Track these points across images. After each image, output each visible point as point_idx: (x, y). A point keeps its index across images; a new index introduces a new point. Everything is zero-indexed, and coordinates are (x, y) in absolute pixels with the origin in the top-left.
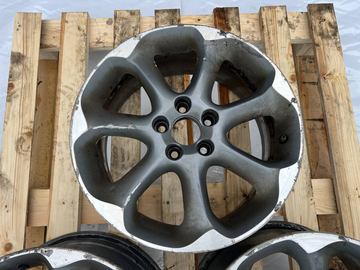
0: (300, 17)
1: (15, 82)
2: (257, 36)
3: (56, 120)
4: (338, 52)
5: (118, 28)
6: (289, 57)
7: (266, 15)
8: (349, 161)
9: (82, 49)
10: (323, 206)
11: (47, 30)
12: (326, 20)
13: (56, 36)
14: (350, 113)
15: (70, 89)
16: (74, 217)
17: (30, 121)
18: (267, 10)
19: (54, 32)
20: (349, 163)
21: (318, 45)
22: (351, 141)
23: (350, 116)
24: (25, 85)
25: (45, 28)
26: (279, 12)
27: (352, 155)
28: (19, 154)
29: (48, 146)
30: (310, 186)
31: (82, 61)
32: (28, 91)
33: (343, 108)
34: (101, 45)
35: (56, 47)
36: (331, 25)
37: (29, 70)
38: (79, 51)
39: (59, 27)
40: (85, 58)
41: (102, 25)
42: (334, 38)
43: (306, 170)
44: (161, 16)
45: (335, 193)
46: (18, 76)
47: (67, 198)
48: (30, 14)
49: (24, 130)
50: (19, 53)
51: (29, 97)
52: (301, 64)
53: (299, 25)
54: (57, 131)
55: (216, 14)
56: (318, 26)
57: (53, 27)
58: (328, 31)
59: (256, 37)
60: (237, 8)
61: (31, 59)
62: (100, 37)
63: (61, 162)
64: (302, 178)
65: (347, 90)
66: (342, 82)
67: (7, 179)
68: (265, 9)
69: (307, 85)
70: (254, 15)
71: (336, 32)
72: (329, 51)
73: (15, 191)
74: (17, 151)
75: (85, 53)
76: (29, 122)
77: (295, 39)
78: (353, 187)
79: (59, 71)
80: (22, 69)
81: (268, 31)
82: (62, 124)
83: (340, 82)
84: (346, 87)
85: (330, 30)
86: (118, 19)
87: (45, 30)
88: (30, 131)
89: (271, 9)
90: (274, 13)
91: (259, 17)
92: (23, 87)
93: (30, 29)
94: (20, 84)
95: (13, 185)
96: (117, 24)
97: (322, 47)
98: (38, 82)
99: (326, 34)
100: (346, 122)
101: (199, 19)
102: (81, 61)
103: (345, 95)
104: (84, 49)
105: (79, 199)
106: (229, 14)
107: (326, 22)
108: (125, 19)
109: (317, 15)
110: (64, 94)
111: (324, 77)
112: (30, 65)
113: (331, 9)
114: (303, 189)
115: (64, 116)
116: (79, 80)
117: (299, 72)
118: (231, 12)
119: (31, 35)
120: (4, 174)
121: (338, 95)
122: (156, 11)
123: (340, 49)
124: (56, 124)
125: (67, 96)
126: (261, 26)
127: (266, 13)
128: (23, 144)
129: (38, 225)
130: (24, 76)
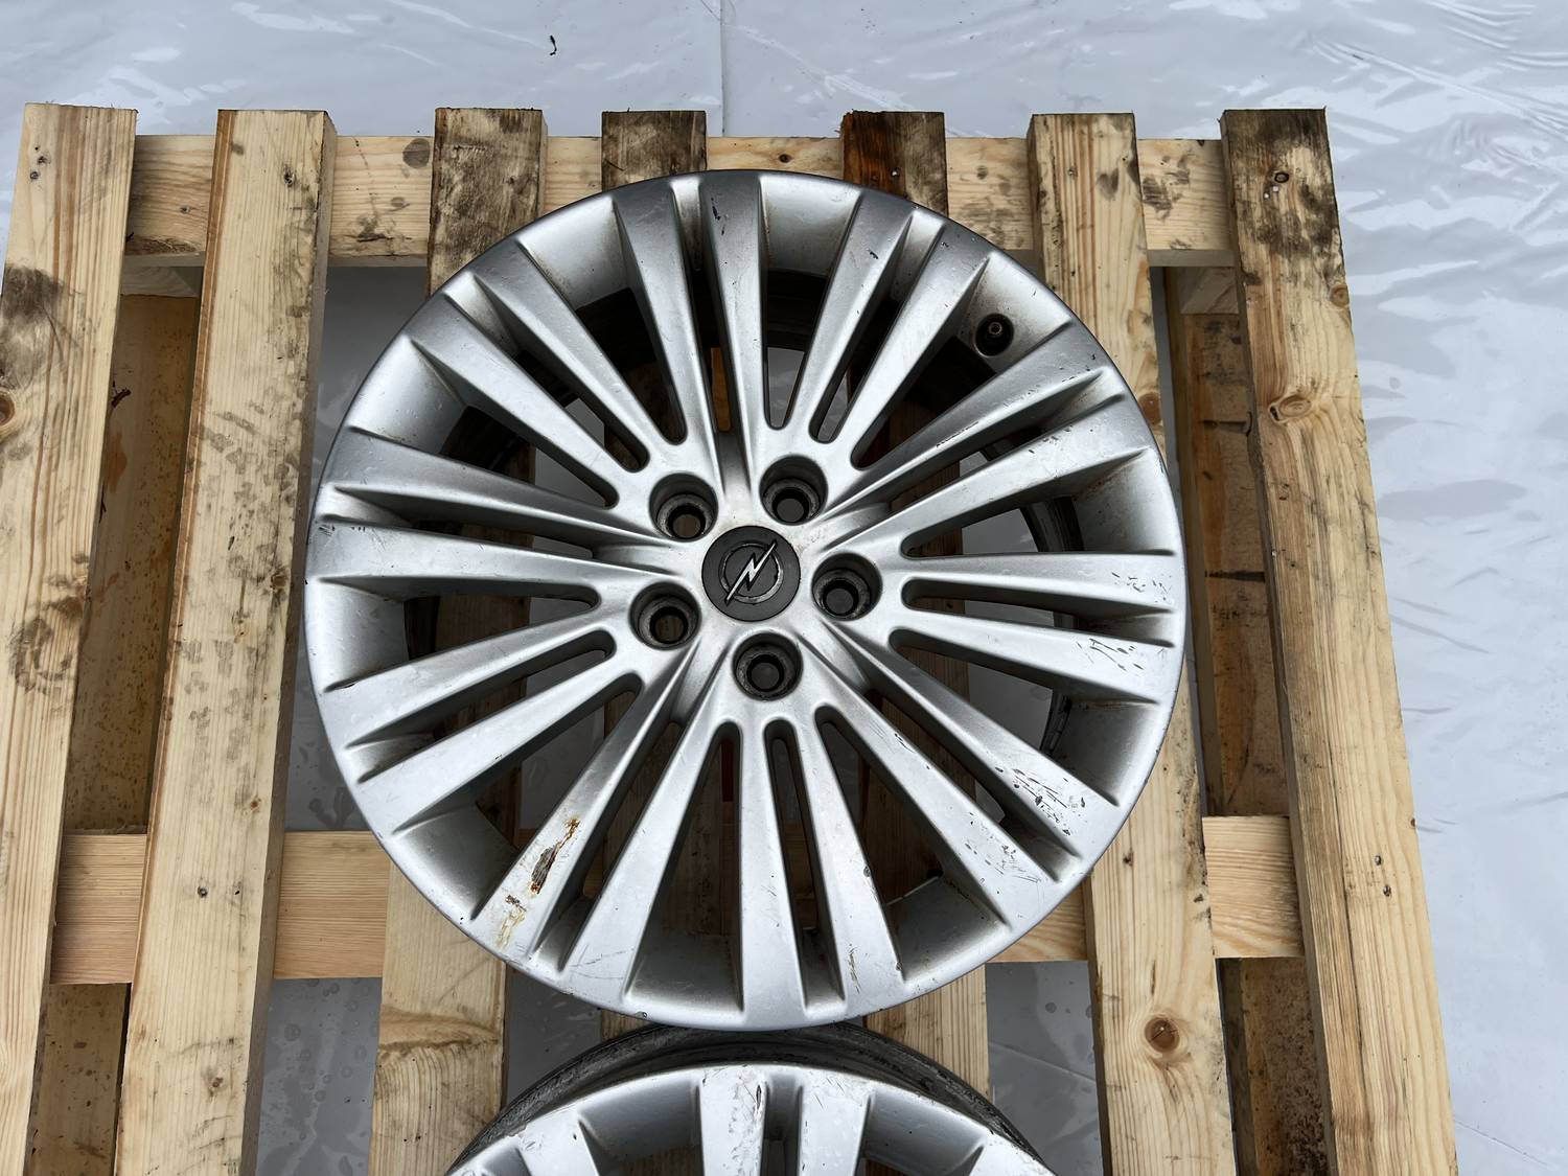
0: (1193, 162)
1: (19, 391)
2: (1016, 231)
3: (183, 551)
4: (1335, 310)
5: (450, 180)
6: (1138, 322)
7: (1052, 148)
8: (1355, 747)
9: (296, 262)
10: (1249, 923)
11: (160, 179)
12: (1292, 178)
13: (193, 206)
14: (1368, 556)
15: (242, 426)
16: (242, 949)
17: (74, 554)
18: (1059, 130)
19: (186, 186)
20: (1353, 756)
21: (1254, 279)
22: (1365, 668)
23: (1368, 568)
24: (58, 405)
25: (150, 170)
26: (1105, 139)
27: (1368, 724)
28: (27, 690)
29: (151, 657)
30: (1196, 844)
31: (296, 312)
32: (70, 431)
33: (1340, 535)
34: (378, 248)
35: (194, 250)
36: (1311, 197)
37: (76, 345)
38: (284, 270)
39: (205, 167)
40: (310, 299)
41: (388, 166)
42: (1321, 253)
43: (1181, 779)
44: (625, 139)
45: (1295, 874)
46: (30, 366)
47: (215, 874)
48: (87, 111)
49: (50, 591)
50: (39, 274)
51: (76, 457)
52: (1201, 345)
53: (1185, 193)
54: (183, 597)
55: (852, 137)
56: (1257, 201)
57: (181, 165)
58: (1296, 221)
59: (1013, 234)
60: (937, 118)
61: (86, 299)
62: (377, 215)
63: (195, 725)
64: (1168, 811)
65: (1362, 465)
66: (1340, 432)
68: (1051, 122)
69: (1221, 434)
70: (1006, 143)
71: (1332, 227)
72: (1299, 305)
74: (17, 677)
75: (312, 281)
76: (72, 558)
77: (1168, 248)
78: (1366, 854)
79: (202, 353)
80: (46, 341)
81: (1060, 215)
82: (207, 568)
83: (1334, 430)
84: (1357, 453)
85: (1308, 221)
86: (452, 146)
87: (147, 177)
88: (73, 594)
89: (1073, 124)
90: (1086, 143)
91: (1028, 155)
92: (51, 412)
93: (87, 175)
94: (39, 399)
96: (445, 166)
97: (1269, 286)
98: (115, 395)
99: (1291, 234)
100: (1348, 593)
101: (785, 153)
102: (294, 315)
103: (1350, 484)
104: (308, 265)
105: (268, 879)
106: (906, 141)
107: (1293, 189)
108: (478, 143)
109: (1255, 156)
110: (218, 449)
111: (1273, 409)
112: (83, 324)
113: (1314, 135)
114: (1169, 856)
115: (216, 540)
116: (280, 389)
117: (1190, 380)
118: (911, 131)
119: (88, 199)
121: (1325, 485)
122: (610, 119)
123: (1341, 296)
124: (181, 571)
125: (231, 458)
126: (1035, 192)
127: (1051, 142)
128: (43, 648)
129: (97, 977)
130: (55, 368)
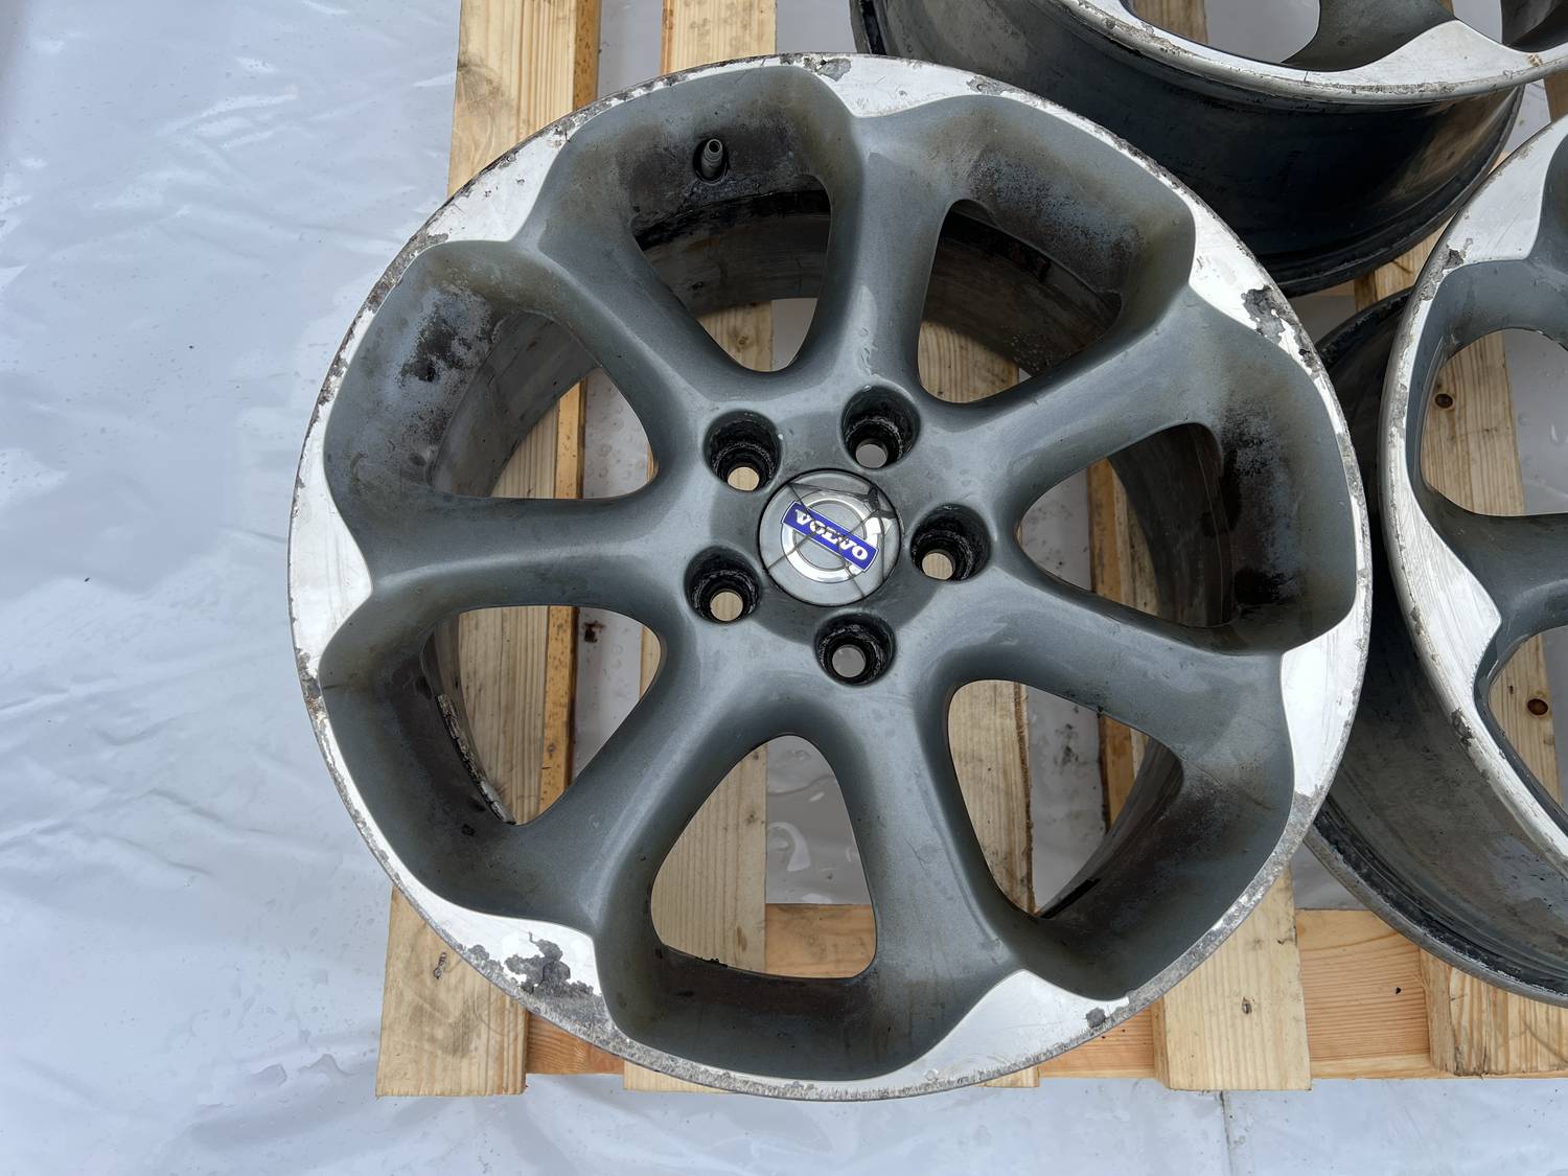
67: (490, 82)
73: (521, 125)
95: (515, 103)
120: (479, 63)
